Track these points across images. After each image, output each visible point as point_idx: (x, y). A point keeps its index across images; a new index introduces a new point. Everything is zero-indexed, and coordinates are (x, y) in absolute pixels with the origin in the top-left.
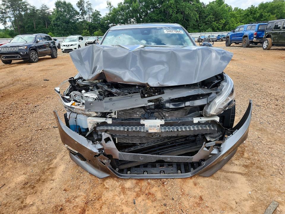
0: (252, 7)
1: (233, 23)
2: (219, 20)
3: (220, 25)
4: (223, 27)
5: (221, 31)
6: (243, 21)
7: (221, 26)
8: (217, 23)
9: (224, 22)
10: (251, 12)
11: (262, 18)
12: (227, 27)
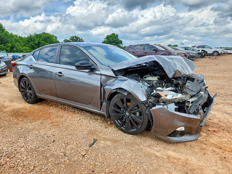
0: (30, 36)
1: (18, 46)
2: (5, 43)
3: (7, 48)
4: (11, 49)
5: (10, 53)
6: (26, 45)
7: (9, 48)
8: (4, 46)
9: (11, 45)
10: (31, 39)
11: (40, 44)
12: (15, 49)
